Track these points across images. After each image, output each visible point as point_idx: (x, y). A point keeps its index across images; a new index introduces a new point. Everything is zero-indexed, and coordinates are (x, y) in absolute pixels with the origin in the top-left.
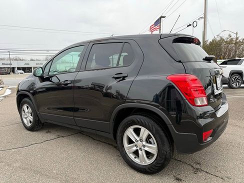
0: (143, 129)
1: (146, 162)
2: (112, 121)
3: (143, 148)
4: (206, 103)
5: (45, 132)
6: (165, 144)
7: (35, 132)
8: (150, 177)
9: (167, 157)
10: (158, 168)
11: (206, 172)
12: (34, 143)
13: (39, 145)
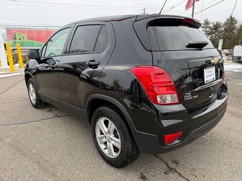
0: (110, 122)
1: (112, 155)
2: (86, 110)
3: (110, 140)
4: (177, 101)
5: (47, 110)
6: (127, 141)
7: (38, 110)
8: (117, 170)
9: (129, 154)
10: (121, 163)
11: (180, 174)
12: (32, 120)
13: (35, 123)
